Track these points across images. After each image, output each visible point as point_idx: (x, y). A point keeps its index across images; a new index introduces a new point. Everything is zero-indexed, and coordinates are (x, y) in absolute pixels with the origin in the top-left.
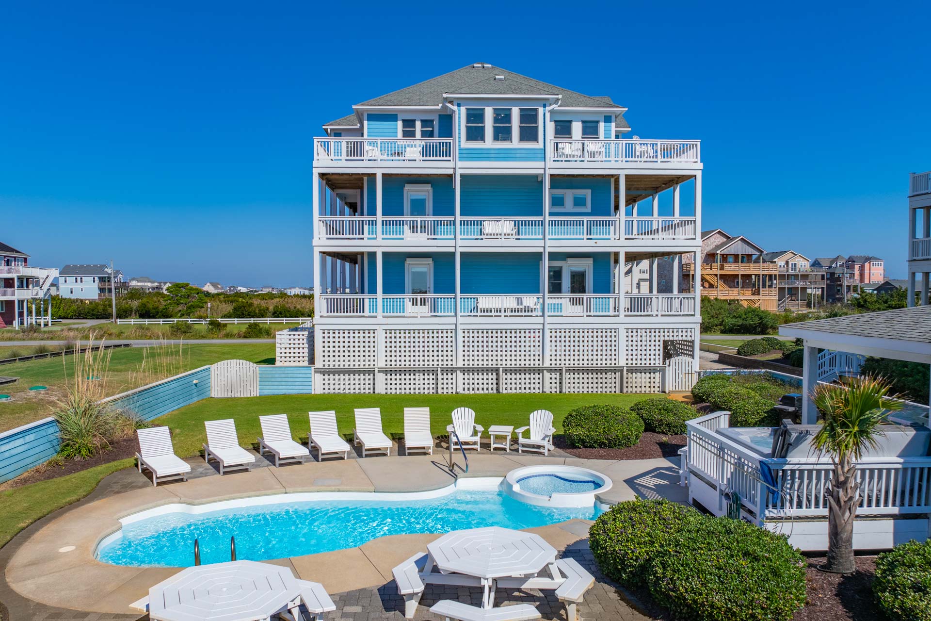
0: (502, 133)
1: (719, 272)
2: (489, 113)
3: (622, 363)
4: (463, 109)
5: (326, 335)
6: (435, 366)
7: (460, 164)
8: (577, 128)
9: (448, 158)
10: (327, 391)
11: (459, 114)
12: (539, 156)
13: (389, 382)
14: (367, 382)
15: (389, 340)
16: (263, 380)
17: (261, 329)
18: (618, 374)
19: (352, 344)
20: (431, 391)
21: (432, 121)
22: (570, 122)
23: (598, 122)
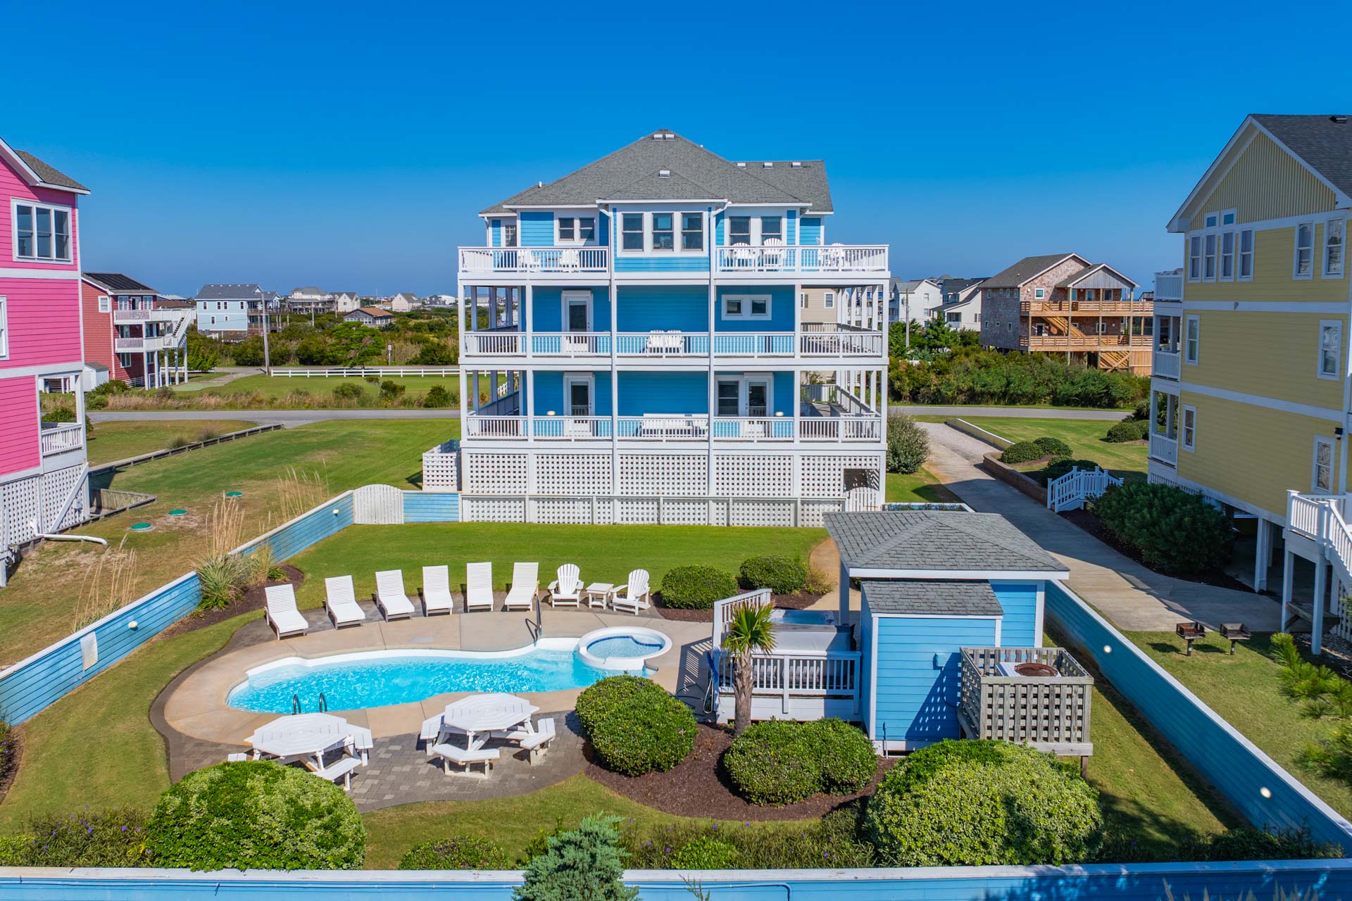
0: (664, 240)
1: (1071, 314)
2: (648, 218)
3: (797, 493)
4: (619, 215)
5: (474, 459)
6: (591, 494)
7: (616, 275)
8: (756, 225)
9: (603, 269)
10: (475, 519)
11: (615, 220)
12: (703, 265)
13: (541, 510)
14: (518, 510)
15: (541, 465)
16: (409, 506)
17: (446, 395)
18: (793, 505)
19: (501, 469)
20: (587, 521)
21: (593, 219)
22: (749, 218)
23: (780, 218)
